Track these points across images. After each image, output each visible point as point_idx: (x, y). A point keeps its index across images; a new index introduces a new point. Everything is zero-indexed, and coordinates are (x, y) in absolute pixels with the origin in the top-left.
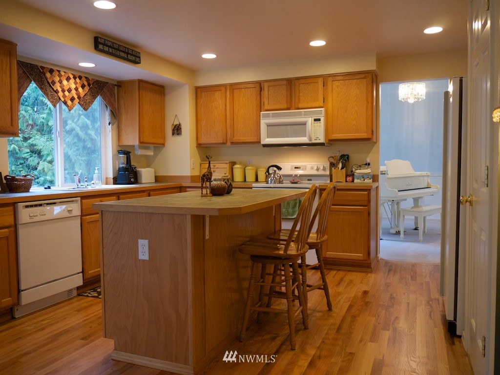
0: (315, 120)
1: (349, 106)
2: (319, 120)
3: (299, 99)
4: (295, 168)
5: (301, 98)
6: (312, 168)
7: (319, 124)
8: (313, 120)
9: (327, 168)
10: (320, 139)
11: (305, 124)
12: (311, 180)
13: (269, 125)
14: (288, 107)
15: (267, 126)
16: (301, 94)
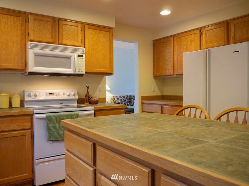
0: (79, 56)
1: (99, 49)
2: (82, 56)
3: (62, 36)
4: (50, 94)
5: (64, 37)
6: (64, 94)
7: (81, 59)
8: (77, 56)
9: (75, 94)
10: (82, 71)
11: (70, 58)
12: (62, 103)
13: (36, 55)
14: (54, 41)
15: (35, 55)
16: (64, 33)
